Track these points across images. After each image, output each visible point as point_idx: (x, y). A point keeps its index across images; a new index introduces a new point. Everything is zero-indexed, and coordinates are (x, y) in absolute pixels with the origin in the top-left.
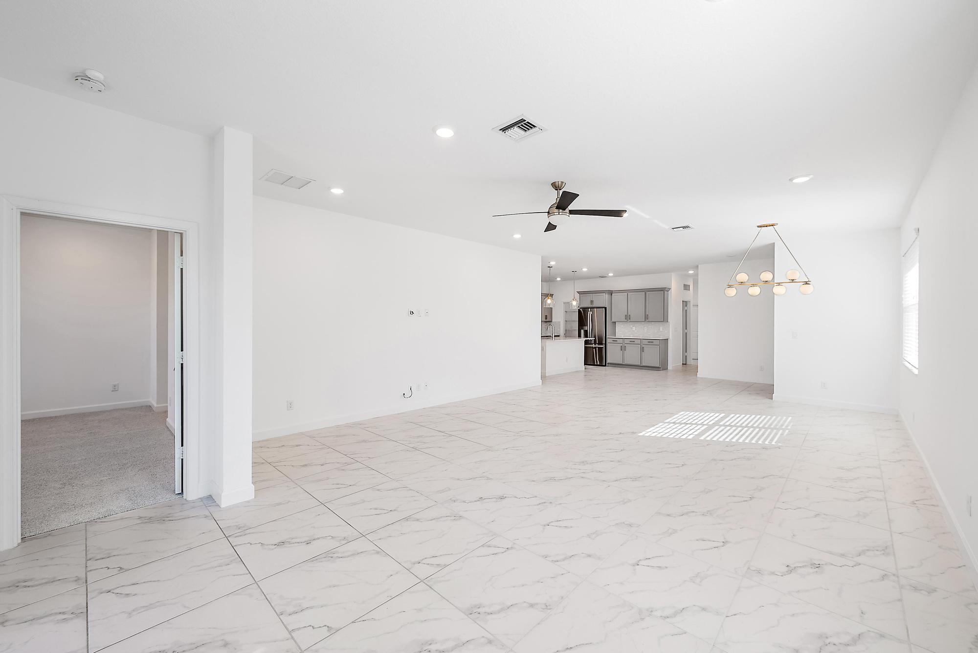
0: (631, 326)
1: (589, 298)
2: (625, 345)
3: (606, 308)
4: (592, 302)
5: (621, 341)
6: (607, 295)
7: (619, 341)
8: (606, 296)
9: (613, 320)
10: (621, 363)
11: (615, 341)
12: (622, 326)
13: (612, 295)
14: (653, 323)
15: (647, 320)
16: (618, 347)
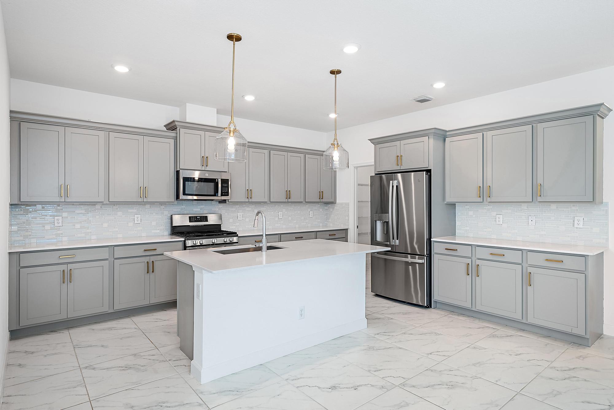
0: (494, 214)
1: (392, 150)
2: (478, 262)
3: (429, 171)
4: (399, 158)
5: (467, 251)
6: (432, 141)
7: (461, 251)
8: (431, 143)
9: (449, 199)
10: (468, 305)
11: (451, 250)
12: (471, 213)
13: (445, 140)
14: (553, 206)
15: (539, 199)
16: (460, 265)
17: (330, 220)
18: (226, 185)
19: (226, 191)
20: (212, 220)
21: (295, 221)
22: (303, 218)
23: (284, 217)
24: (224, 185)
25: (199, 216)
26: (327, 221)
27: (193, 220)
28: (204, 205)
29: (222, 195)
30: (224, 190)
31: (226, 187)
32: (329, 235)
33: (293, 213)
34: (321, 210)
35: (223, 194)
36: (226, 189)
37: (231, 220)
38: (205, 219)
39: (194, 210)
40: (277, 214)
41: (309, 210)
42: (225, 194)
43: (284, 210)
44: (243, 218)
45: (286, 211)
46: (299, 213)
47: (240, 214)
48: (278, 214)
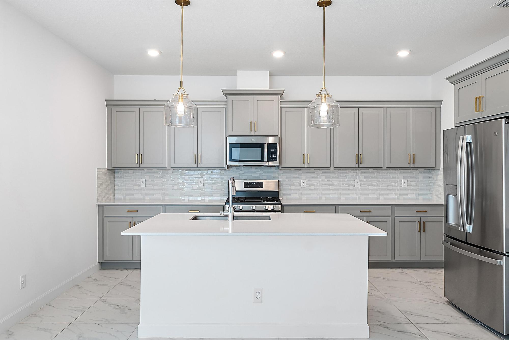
17: (434, 192)
18: (274, 150)
19: (274, 156)
20: (269, 186)
21: (379, 192)
22: (390, 188)
23: (362, 186)
24: (272, 150)
25: (254, 182)
26: (431, 192)
27: (248, 186)
28: (262, 171)
29: (269, 160)
30: (272, 155)
31: (274, 152)
32: (416, 211)
33: (376, 181)
34: (421, 178)
35: (271, 159)
36: (274, 154)
37: (293, 187)
38: (261, 185)
39: (253, 175)
40: (352, 181)
41: (401, 178)
42: (273, 159)
43: (362, 178)
44: (306, 186)
45: (365, 179)
46: (385, 182)
47: (303, 181)
48: (354, 181)
